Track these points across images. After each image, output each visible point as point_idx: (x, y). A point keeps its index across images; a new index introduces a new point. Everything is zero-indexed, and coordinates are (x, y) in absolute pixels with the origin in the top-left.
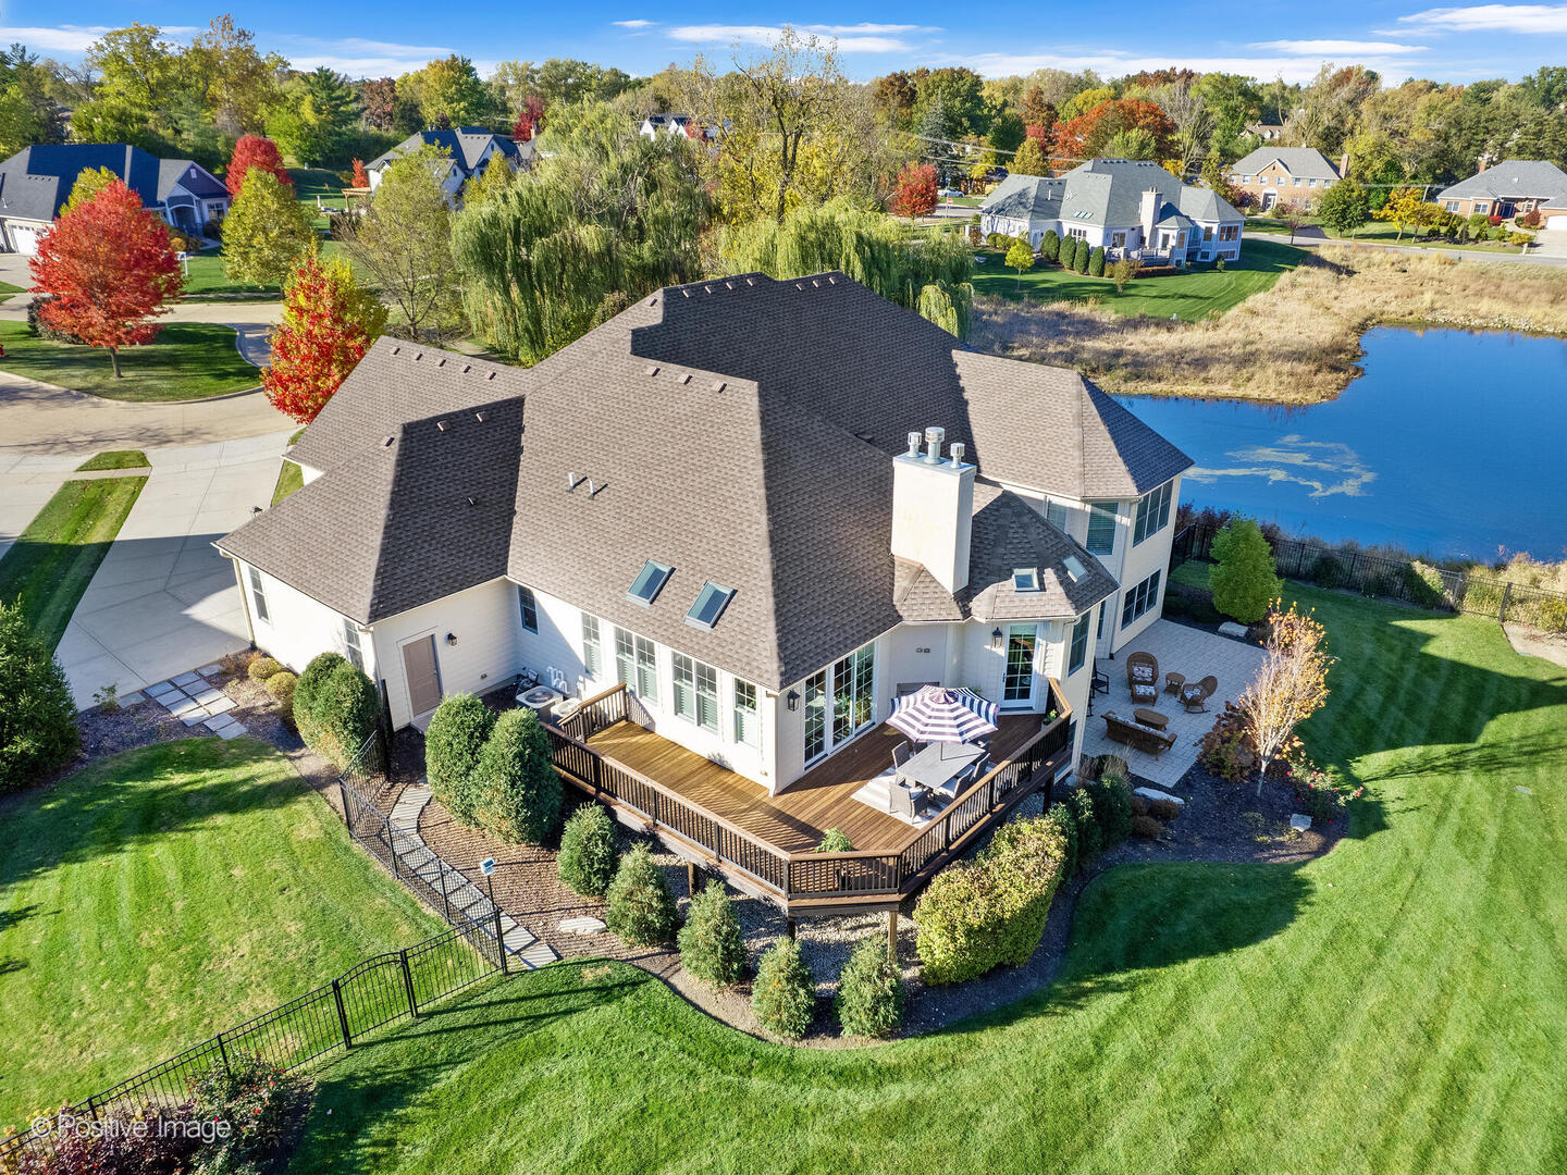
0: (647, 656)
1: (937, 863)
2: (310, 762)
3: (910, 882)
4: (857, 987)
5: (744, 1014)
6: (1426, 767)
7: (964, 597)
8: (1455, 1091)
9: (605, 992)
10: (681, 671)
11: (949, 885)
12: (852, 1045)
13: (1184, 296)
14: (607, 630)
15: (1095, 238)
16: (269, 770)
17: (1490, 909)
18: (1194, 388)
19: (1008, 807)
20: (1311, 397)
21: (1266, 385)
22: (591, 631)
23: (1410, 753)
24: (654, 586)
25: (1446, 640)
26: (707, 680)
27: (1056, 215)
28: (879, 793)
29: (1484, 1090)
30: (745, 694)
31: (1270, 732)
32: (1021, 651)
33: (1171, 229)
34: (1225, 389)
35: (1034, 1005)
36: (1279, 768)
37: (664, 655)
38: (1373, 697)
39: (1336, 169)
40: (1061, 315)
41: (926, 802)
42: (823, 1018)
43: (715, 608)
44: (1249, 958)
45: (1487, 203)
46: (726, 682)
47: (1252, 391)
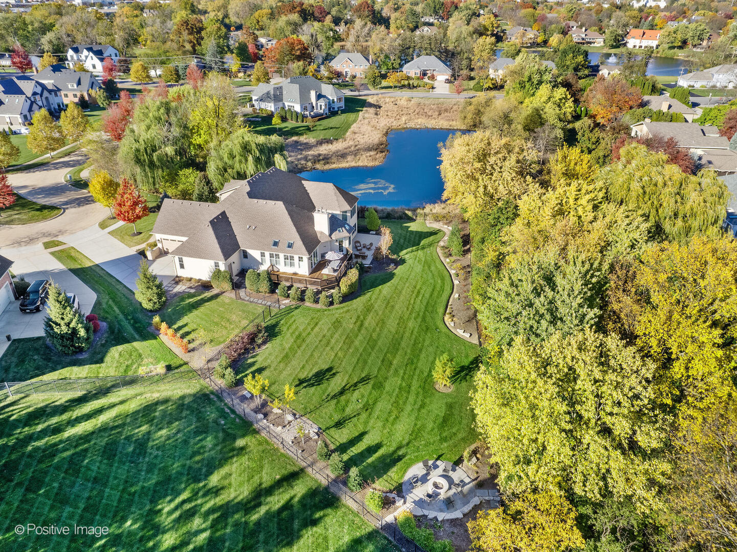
0: (277, 256)
1: (340, 278)
2: (215, 291)
3: (338, 280)
4: (336, 298)
5: (319, 306)
6: (412, 251)
7: (330, 235)
8: (419, 292)
9: (296, 308)
10: (286, 258)
11: (344, 280)
12: (335, 306)
13: (331, 128)
14: (267, 254)
15: (298, 108)
16: (208, 294)
17: (423, 270)
18: (344, 165)
19: (348, 267)
20: (377, 163)
21: (365, 161)
22: (263, 255)
23: (409, 249)
24: (276, 244)
25: (413, 227)
26: (292, 258)
27: (281, 100)
28: (326, 271)
29: (422, 291)
30: (300, 259)
31: (385, 250)
32: (341, 243)
33: (322, 102)
34: (353, 164)
35: (360, 296)
36: (387, 256)
37: (282, 256)
38: (402, 241)
39: (368, 60)
40: (296, 142)
41: (335, 271)
42: (331, 303)
43: (290, 246)
44: (389, 284)
45: (418, 71)
46: (296, 258)
47: (360, 164)
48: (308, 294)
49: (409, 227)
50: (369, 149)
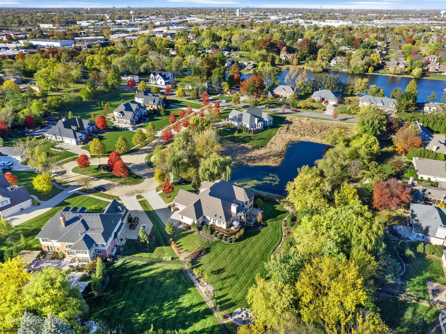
0: (216, 220)
1: (237, 232)
2: (192, 230)
3: (235, 234)
4: (233, 240)
5: (227, 242)
6: (272, 221)
7: (237, 214)
8: (266, 242)
9: (219, 242)
11: (238, 233)
12: (233, 243)
13: (262, 139)
14: (212, 219)
15: (248, 126)
16: (189, 231)
17: (272, 231)
18: (261, 164)
19: (241, 228)
20: (276, 165)
21: (271, 163)
22: (211, 219)
23: (271, 220)
24: (216, 216)
25: (278, 207)
26: (221, 222)
27: (241, 121)
28: (232, 228)
29: (268, 242)
30: (223, 223)
31: (259, 220)
32: (241, 217)
33: (260, 124)
34: (265, 164)
35: (243, 240)
36: (260, 222)
37: (217, 221)
38: (270, 214)
39: (293, 89)
40: (243, 147)
41: (235, 229)
42: (231, 242)
43: (221, 217)
44: (256, 236)
45: (320, 98)
46: (222, 222)
47: (268, 164)
48: (224, 237)
49: (276, 207)
50: (275, 156)
